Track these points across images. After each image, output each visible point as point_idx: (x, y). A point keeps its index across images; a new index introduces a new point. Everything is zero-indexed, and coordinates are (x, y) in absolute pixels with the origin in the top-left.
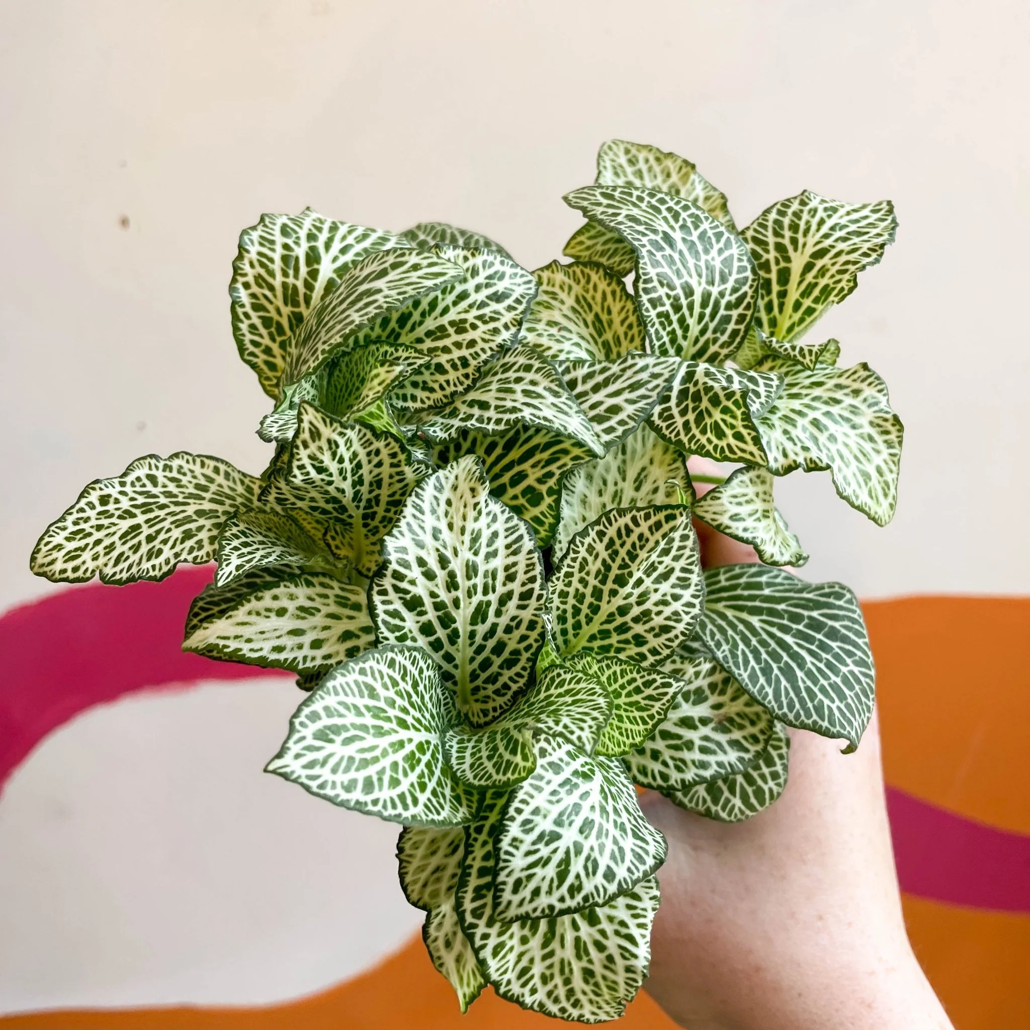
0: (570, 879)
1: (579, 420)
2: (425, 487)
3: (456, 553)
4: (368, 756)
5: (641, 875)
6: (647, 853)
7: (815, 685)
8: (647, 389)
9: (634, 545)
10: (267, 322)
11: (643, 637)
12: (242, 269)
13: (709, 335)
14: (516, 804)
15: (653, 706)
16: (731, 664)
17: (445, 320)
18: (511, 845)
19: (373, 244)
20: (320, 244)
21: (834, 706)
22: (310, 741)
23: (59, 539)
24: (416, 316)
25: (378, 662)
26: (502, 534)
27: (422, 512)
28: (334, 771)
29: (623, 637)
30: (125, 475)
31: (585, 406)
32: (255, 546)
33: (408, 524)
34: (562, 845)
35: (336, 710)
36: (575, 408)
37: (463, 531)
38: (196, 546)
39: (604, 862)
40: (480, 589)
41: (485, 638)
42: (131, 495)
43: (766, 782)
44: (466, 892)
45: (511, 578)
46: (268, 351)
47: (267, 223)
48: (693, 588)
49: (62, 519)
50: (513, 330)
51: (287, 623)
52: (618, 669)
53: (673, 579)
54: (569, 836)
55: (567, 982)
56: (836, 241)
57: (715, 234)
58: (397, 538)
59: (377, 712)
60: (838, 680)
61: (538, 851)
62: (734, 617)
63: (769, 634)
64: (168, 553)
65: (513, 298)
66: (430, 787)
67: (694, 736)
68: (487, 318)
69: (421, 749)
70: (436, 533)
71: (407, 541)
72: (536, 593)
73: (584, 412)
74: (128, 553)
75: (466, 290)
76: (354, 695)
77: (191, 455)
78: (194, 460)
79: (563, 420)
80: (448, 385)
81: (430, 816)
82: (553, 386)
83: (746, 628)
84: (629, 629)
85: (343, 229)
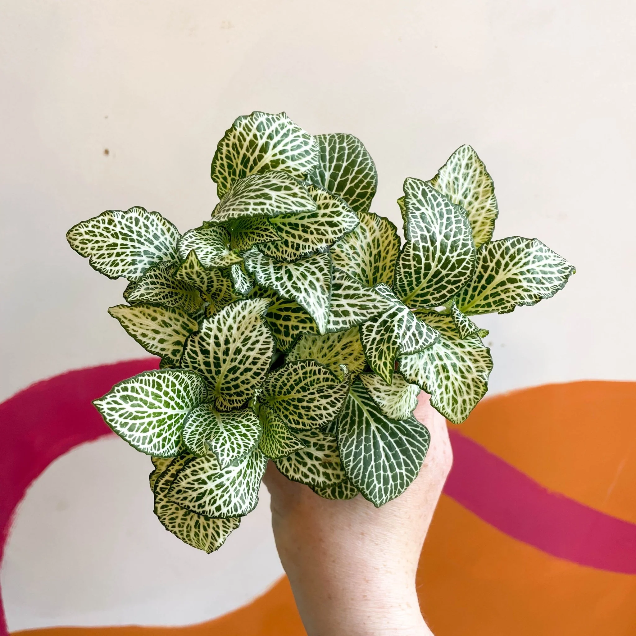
0: (202, 501)
1: (324, 311)
2: (237, 305)
3: (234, 341)
4: (140, 415)
5: (232, 515)
6: (241, 507)
7: (376, 472)
8: (367, 312)
9: (314, 380)
10: (230, 166)
11: (302, 416)
12: (229, 136)
13: (431, 290)
14: (194, 463)
15: (286, 448)
16: (342, 444)
17: (300, 222)
18: (183, 476)
19: (299, 154)
20: (272, 143)
21: (378, 486)
22: (117, 399)
23: (82, 230)
25: (170, 375)
26: (261, 342)
27: (229, 317)
28: (120, 416)
29: (295, 410)
30: (126, 213)
31: (335, 303)
32: (158, 285)
33: (219, 319)
34: (205, 487)
35: (137, 390)
36: (327, 304)
37: (242, 333)
38: (133, 271)
39: (219, 502)
40: (238, 361)
41: (232, 380)
42: (123, 226)
43: (346, 490)
44: (162, 479)
45: (254, 363)
47: (253, 118)
48: (336, 408)
49: (88, 221)
50: (329, 244)
51: (154, 325)
52: (281, 424)
53: (329, 400)
54: (211, 485)
55: (188, 532)
56: (525, 279)
57: (463, 244)
58: (210, 323)
59: (157, 396)
60: (390, 475)
61: (194, 484)
62: (366, 418)
63: (375, 437)
64: (120, 268)
65: (338, 228)
66: (164, 436)
67: (309, 462)
68: (320, 232)
69: (170, 418)
70: (230, 328)
71: (214, 326)
72: (262, 375)
73: (332, 306)
74: (106, 256)
75: (318, 213)
76: (149, 386)
77: (161, 216)
78: (161, 220)
79: (316, 308)
80: (286, 253)
81: (153, 450)
82: (325, 287)
83: (366, 428)
84: (298, 409)
85: (291, 137)
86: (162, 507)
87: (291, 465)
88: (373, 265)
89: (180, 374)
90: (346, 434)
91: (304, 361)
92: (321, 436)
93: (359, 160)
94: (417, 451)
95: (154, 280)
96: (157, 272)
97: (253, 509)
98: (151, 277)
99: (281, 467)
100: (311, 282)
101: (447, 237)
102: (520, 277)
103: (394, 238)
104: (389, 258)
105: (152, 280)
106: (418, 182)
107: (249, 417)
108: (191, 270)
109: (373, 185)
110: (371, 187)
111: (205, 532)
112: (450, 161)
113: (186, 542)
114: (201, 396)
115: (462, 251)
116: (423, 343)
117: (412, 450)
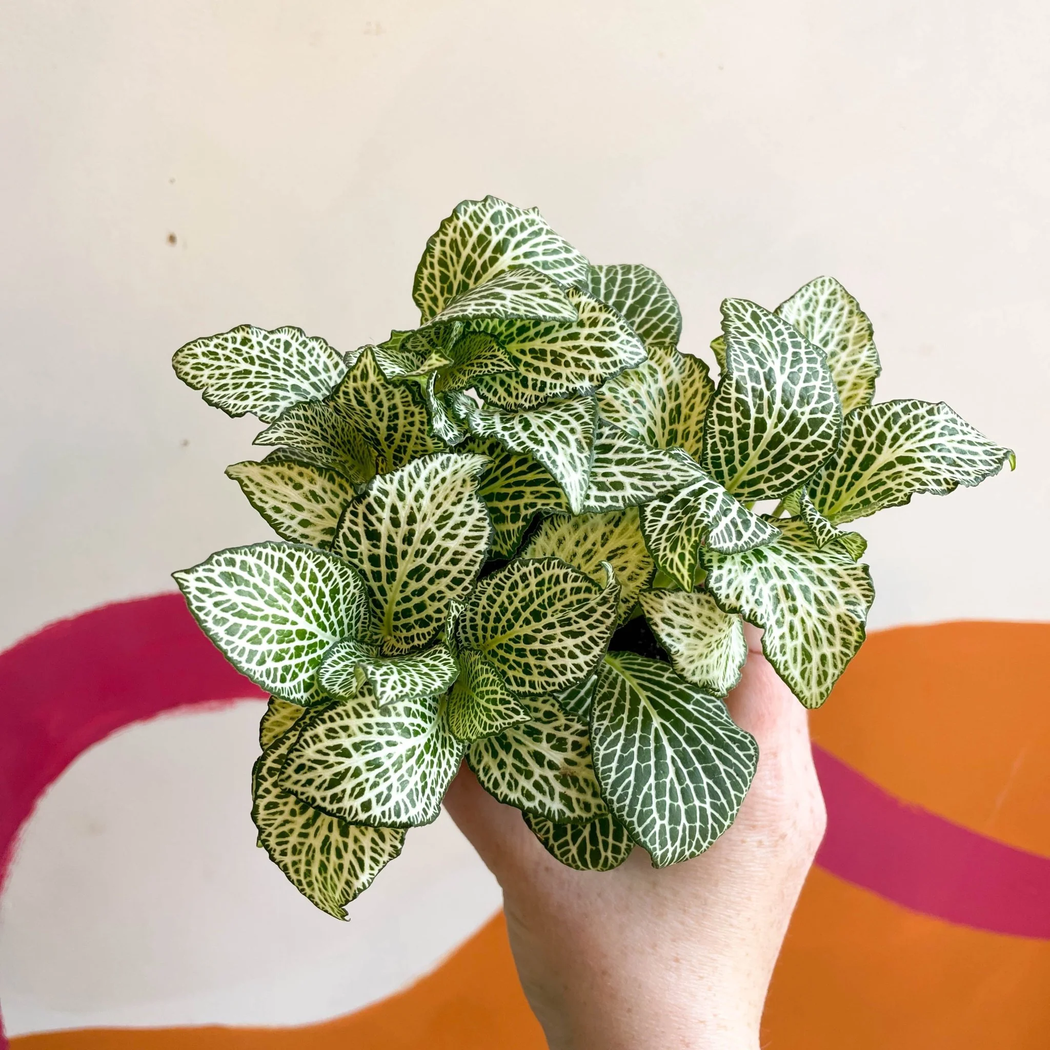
0: (337, 790)
1: (581, 478)
2: (434, 459)
3: (424, 519)
4: (250, 611)
5: (390, 822)
6: (407, 811)
7: (657, 797)
8: (654, 485)
9: (555, 594)
10: (444, 278)
11: (530, 668)
12: (446, 229)
13: (766, 472)
14: (332, 713)
15: (497, 720)
16: (598, 737)
17: (549, 347)
18: (311, 738)
19: (556, 261)
20: (513, 241)
21: (659, 822)
22: (215, 576)
23: (198, 351)
24: (531, 333)
25: (309, 557)
26: (469, 526)
27: (418, 476)
28: (216, 604)
29: (518, 659)
30: (272, 332)
31: (600, 471)
32: (306, 432)
33: (402, 477)
35: (250, 568)
36: (585, 468)
37: (439, 506)
38: (271, 408)
39: (369, 795)
40: (427, 555)
41: (414, 593)
42: (265, 348)
44: (273, 753)
45: (454, 562)
46: (435, 300)
47: (487, 204)
48: (590, 657)
49: (210, 339)
50: (595, 383)
51: (296, 496)
53: (579, 641)
54: (357, 760)
55: (308, 863)
56: (927, 457)
57: (821, 395)
58: (386, 482)
59: (283, 590)
60: (683, 808)
61: (328, 754)
62: (645, 708)
63: (658, 738)
64: (250, 402)
65: (612, 359)
66: (286, 662)
67: (537, 771)
68: (581, 363)
69: (301, 634)
70: (419, 496)
71: (392, 488)
72: (465, 584)
73: (594, 474)
74: (230, 387)
75: (579, 334)
76: (272, 567)
77: (326, 344)
78: (326, 349)
79: (567, 471)
80: (522, 397)
81: (264, 678)
82: (584, 442)
83: (643, 722)
84: (525, 656)
85: (544, 237)
86: (267, 807)
87: (503, 775)
88: (668, 427)
89: (326, 560)
90: (606, 723)
91: (540, 561)
92: (562, 720)
93: (653, 297)
94: (735, 774)
95: (303, 422)
96: (309, 413)
97: (429, 822)
98: (298, 417)
99: (486, 779)
100: (560, 433)
101: (792, 378)
102: (921, 455)
103: (704, 383)
104: (695, 417)
105: (300, 422)
106: (745, 304)
107: (437, 655)
108: (364, 382)
109: (673, 332)
110: (671, 335)
111: (337, 862)
112: (799, 295)
113: (302, 891)
114: (359, 624)
115: (820, 406)
116: (750, 538)
117: (725, 770)
